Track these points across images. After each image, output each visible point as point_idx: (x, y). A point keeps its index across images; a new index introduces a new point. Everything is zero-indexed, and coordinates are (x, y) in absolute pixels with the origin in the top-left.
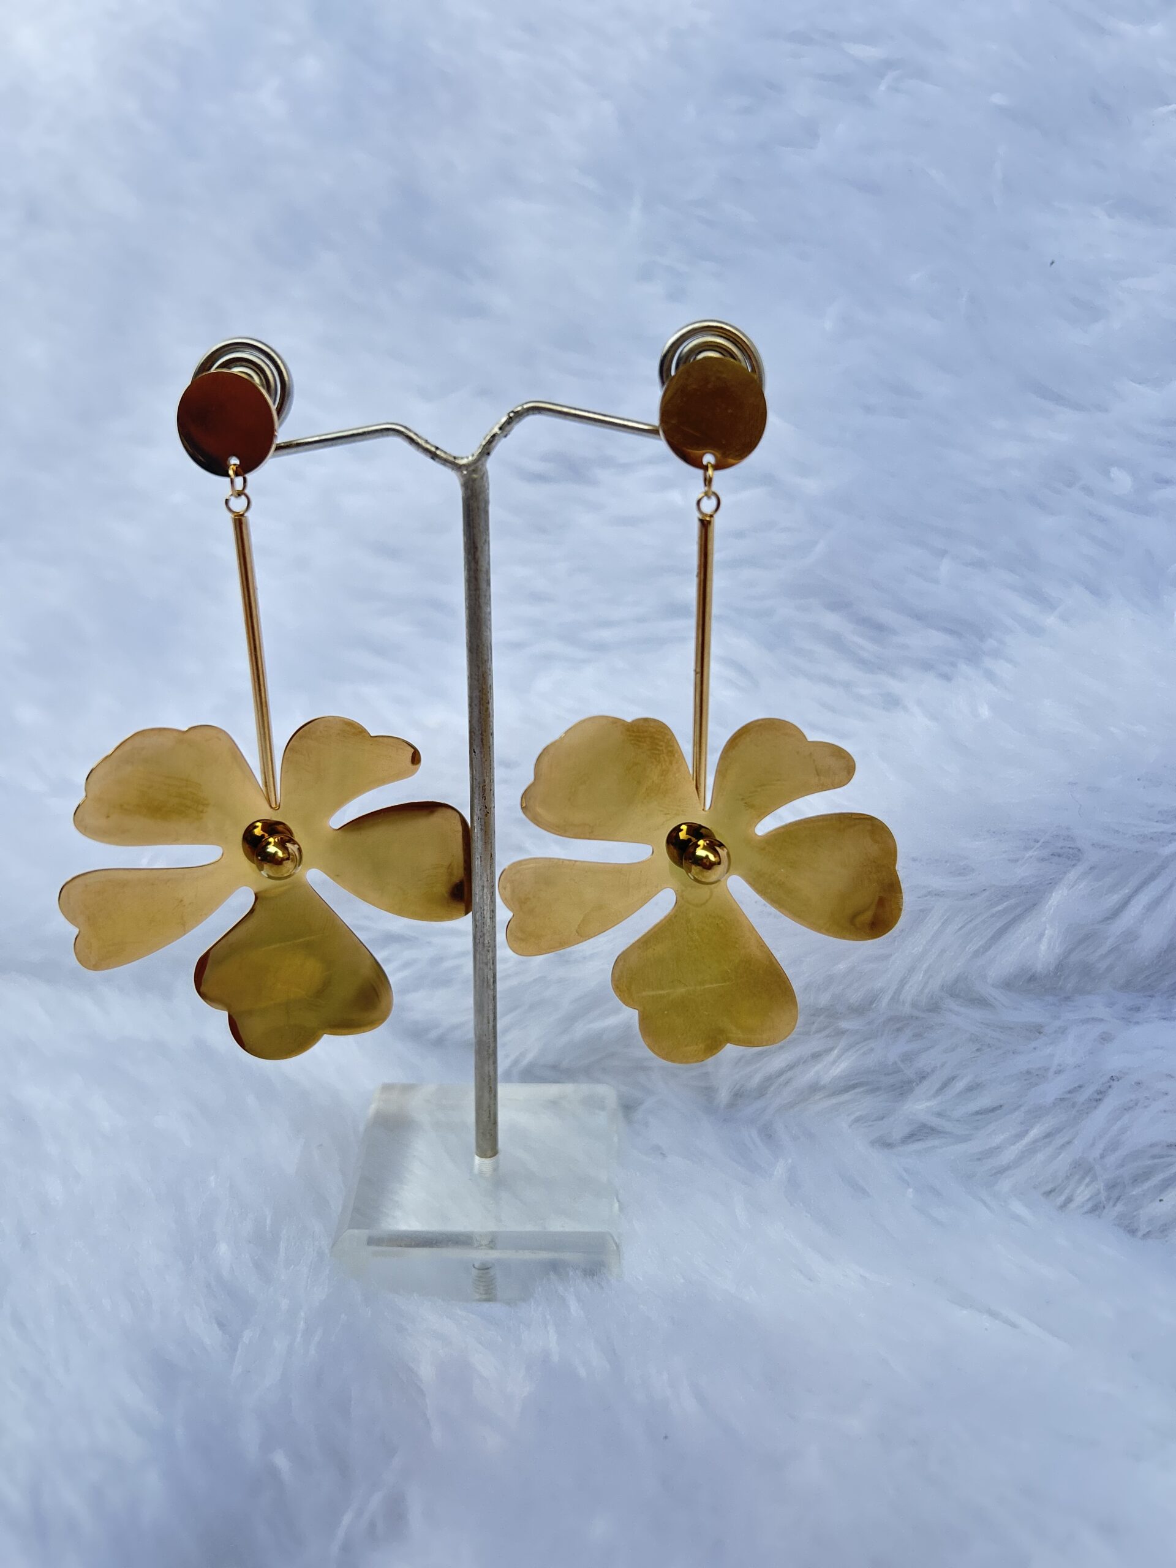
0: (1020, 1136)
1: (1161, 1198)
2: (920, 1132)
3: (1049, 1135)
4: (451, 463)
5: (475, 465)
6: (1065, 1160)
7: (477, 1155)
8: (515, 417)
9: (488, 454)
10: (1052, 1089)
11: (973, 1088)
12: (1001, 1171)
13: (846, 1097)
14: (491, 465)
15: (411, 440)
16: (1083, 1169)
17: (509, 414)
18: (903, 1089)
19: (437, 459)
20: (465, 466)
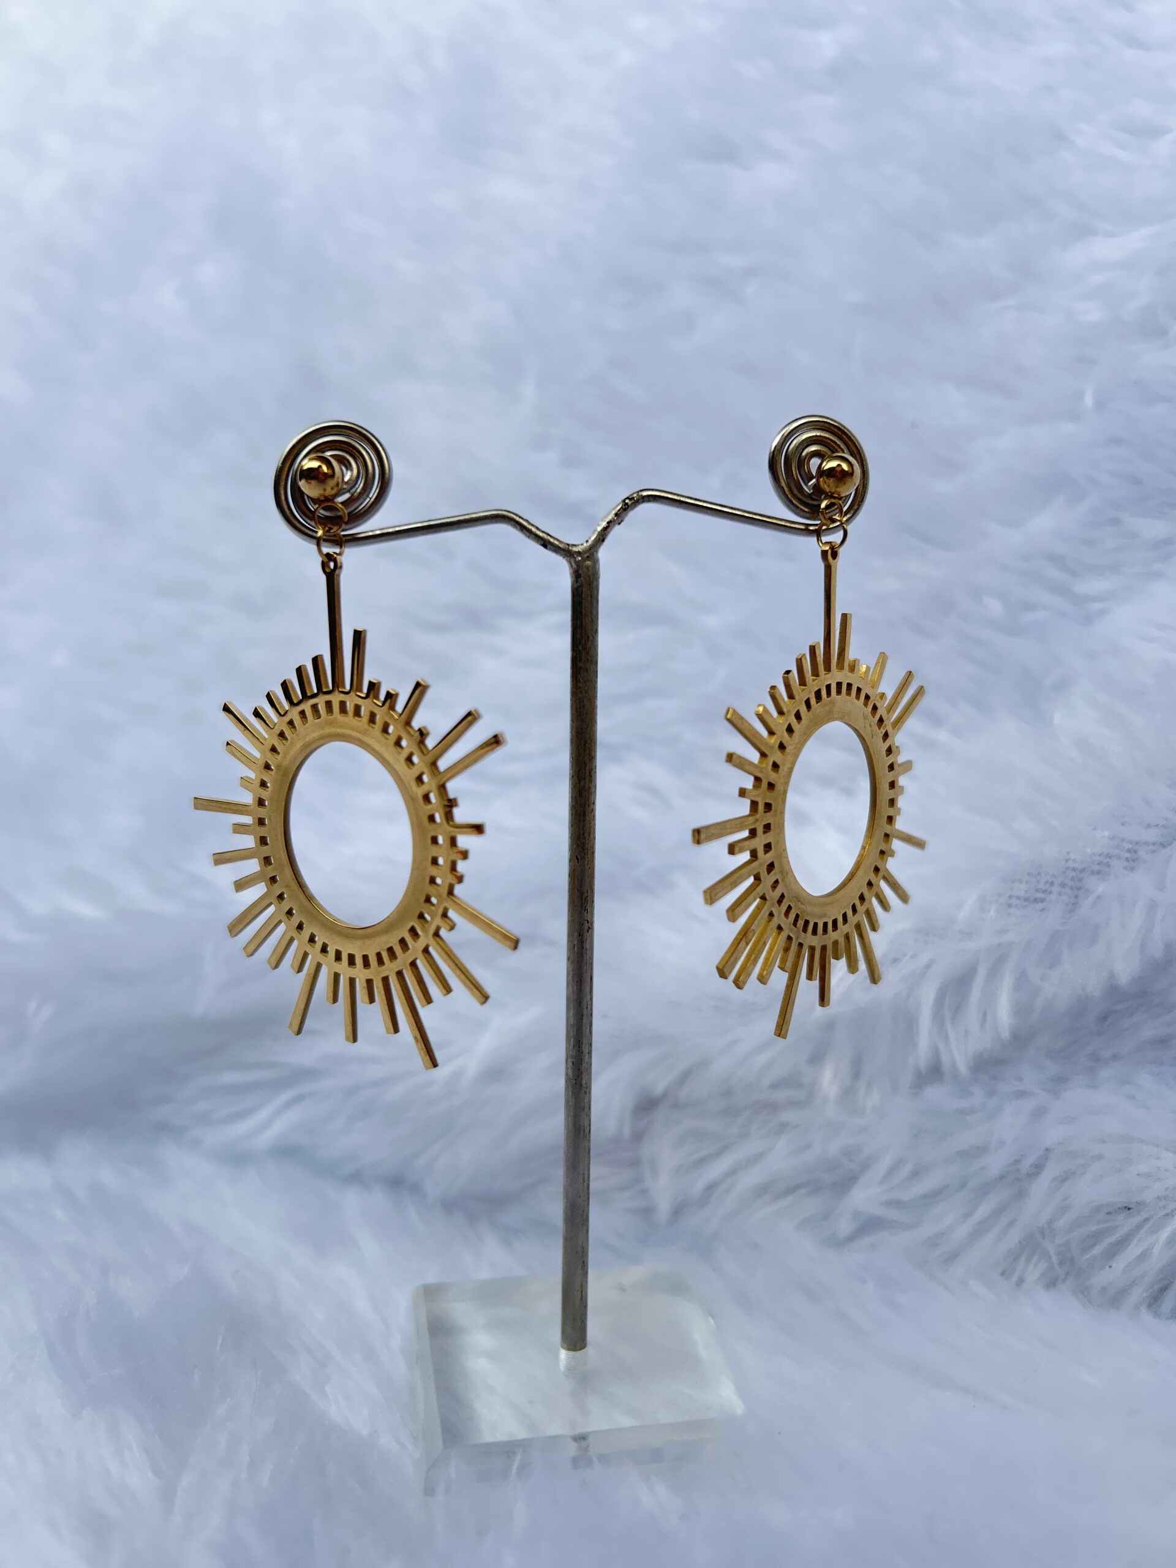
0: (967, 1215)
1: (1111, 1265)
2: (868, 1225)
3: (997, 1213)
4: (566, 551)
5: (590, 552)
6: (1013, 1238)
7: (562, 1347)
8: (628, 505)
9: (603, 540)
10: (995, 1163)
11: (916, 1174)
12: (951, 1258)
13: (790, 1199)
14: (603, 553)
15: (522, 528)
16: (1030, 1245)
17: (624, 501)
18: (844, 1184)
19: (549, 546)
20: (579, 553)
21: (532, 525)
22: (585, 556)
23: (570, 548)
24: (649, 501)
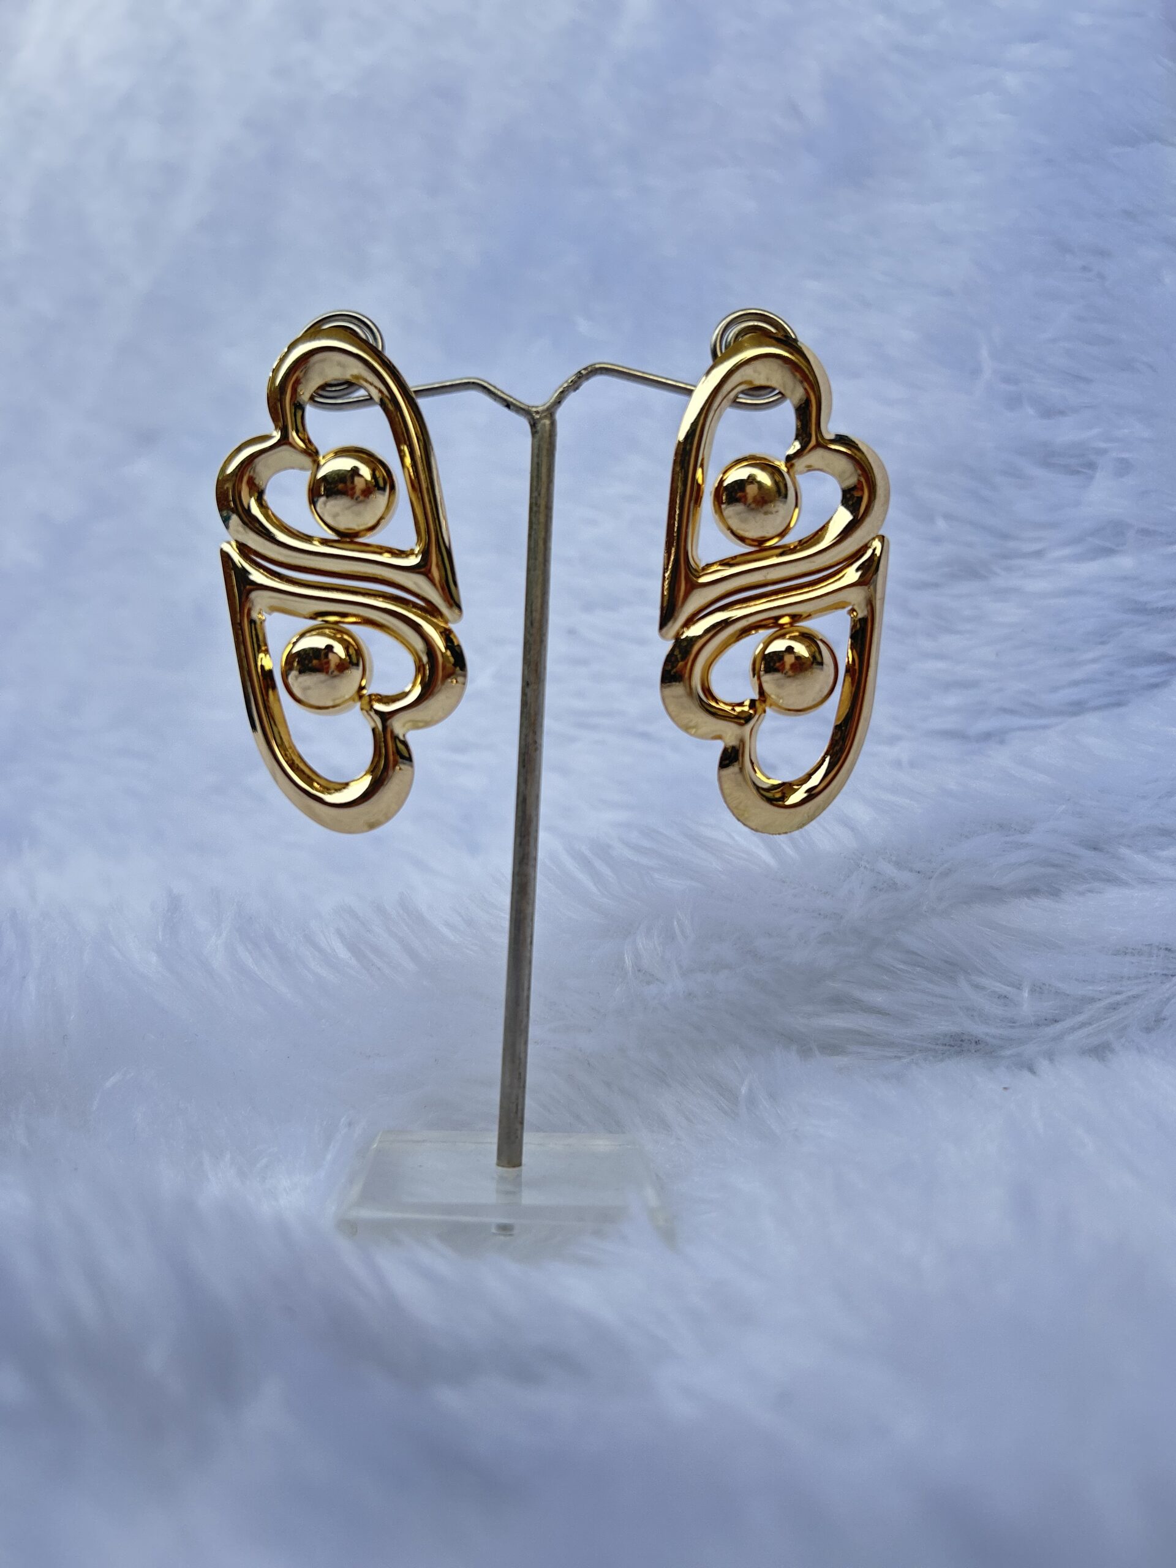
5: (548, 412)
9: (560, 404)
15: (488, 391)
19: (512, 407)
20: (537, 412)
21: (498, 390)
22: (543, 415)
23: (530, 408)
24: (601, 374)
